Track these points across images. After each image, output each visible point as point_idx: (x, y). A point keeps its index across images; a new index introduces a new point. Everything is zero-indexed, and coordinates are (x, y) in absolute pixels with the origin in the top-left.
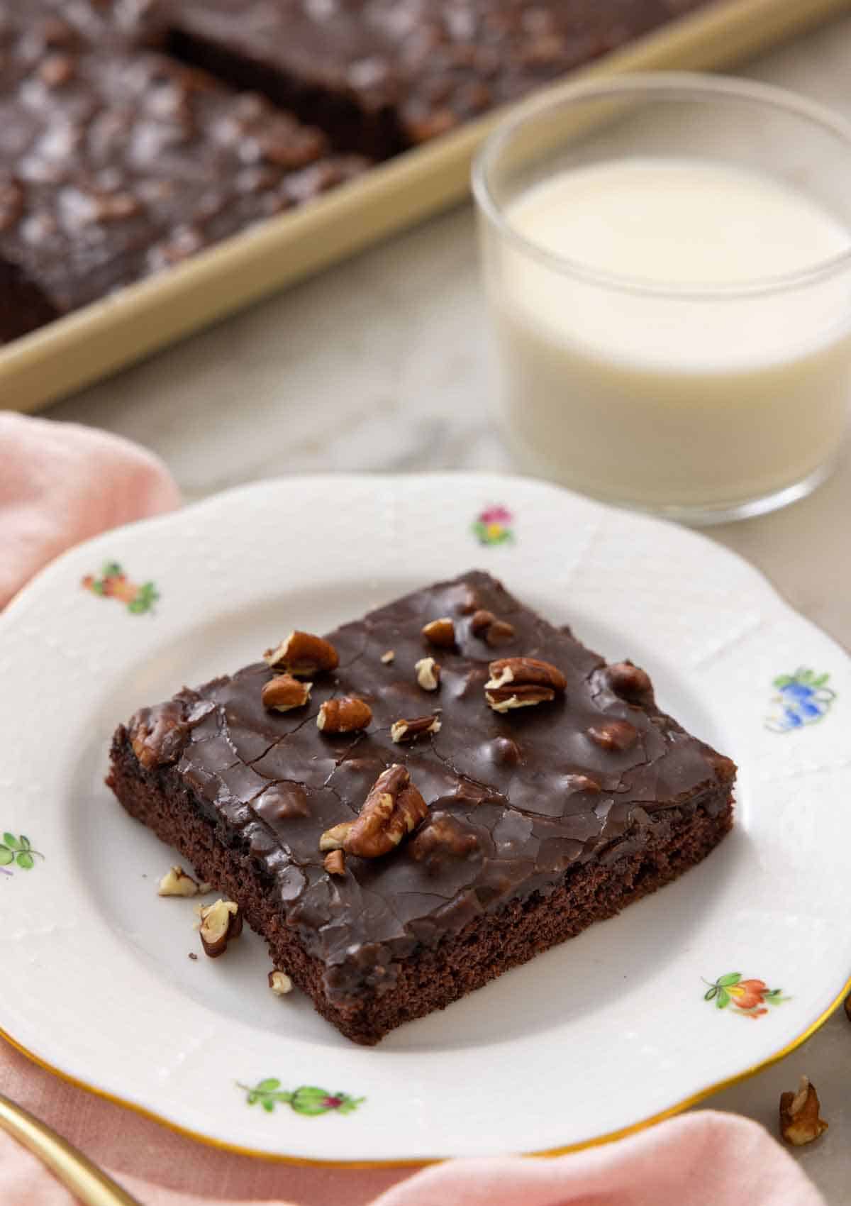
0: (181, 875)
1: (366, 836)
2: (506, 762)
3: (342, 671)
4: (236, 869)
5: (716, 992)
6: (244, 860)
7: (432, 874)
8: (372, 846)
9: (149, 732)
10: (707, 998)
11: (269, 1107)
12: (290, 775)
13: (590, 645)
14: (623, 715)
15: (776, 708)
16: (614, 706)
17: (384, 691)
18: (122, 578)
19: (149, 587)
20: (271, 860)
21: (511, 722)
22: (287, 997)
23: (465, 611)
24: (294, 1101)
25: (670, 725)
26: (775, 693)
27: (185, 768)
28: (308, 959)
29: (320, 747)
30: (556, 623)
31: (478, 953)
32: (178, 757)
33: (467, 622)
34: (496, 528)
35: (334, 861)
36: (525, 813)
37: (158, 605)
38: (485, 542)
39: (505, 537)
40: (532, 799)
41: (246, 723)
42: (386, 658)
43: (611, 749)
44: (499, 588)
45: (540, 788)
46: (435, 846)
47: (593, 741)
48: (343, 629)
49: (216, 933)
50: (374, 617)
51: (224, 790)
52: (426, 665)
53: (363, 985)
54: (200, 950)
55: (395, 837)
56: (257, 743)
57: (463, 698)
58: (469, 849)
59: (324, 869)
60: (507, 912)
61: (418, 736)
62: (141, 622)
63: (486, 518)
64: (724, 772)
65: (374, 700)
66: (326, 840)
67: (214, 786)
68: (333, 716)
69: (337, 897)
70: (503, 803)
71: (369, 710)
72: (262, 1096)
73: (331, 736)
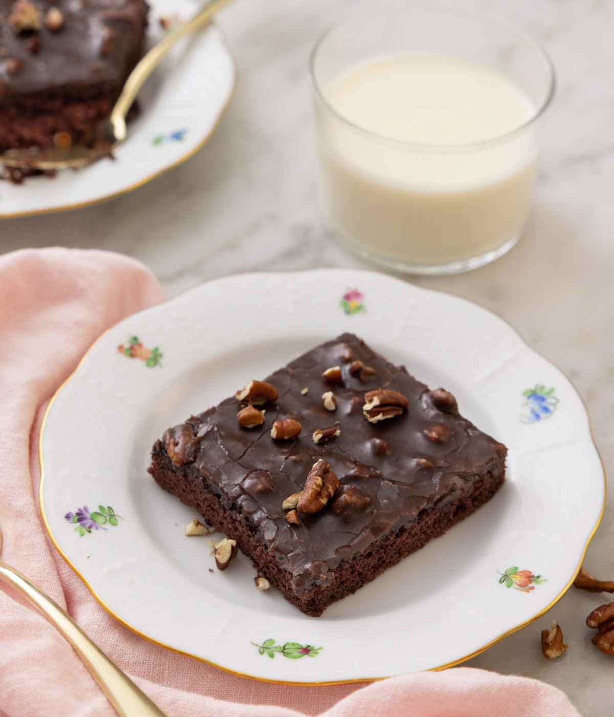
0: (198, 524)
1: (310, 502)
2: (379, 453)
3: (280, 401)
4: (234, 521)
5: (505, 578)
6: (240, 517)
7: (346, 521)
8: (313, 508)
9: (176, 444)
10: (501, 582)
11: (272, 656)
12: (260, 466)
13: (419, 378)
14: (442, 421)
15: (525, 408)
16: (436, 416)
17: (305, 412)
18: (140, 345)
19: (156, 349)
20: (256, 517)
21: (379, 429)
22: (266, 591)
23: (345, 361)
24: (284, 650)
25: (469, 425)
26: (524, 400)
27: (199, 465)
28: (280, 571)
29: (275, 449)
30: (397, 364)
31: (372, 562)
32: (195, 458)
33: (347, 368)
34: (354, 303)
35: (292, 516)
36: (393, 482)
37: (162, 361)
38: (348, 312)
39: (359, 308)
40: (396, 474)
41: (230, 436)
42: (304, 392)
43: (437, 442)
44: (362, 343)
45: (400, 467)
46: (347, 506)
47: (427, 438)
48: (276, 374)
49: (224, 558)
50: (293, 365)
51: (224, 477)
52: (328, 396)
53: (314, 585)
54: (215, 568)
55: (324, 501)
56: (239, 448)
57: (350, 415)
58: (365, 506)
59: (286, 521)
60: (387, 539)
61: (329, 439)
62: (154, 372)
63: (348, 297)
64: (500, 452)
65: (300, 419)
66: (286, 504)
67: (218, 474)
68: (280, 430)
69: (296, 537)
70: (380, 477)
71: (299, 425)
72: (266, 649)
73: (279, 442)
